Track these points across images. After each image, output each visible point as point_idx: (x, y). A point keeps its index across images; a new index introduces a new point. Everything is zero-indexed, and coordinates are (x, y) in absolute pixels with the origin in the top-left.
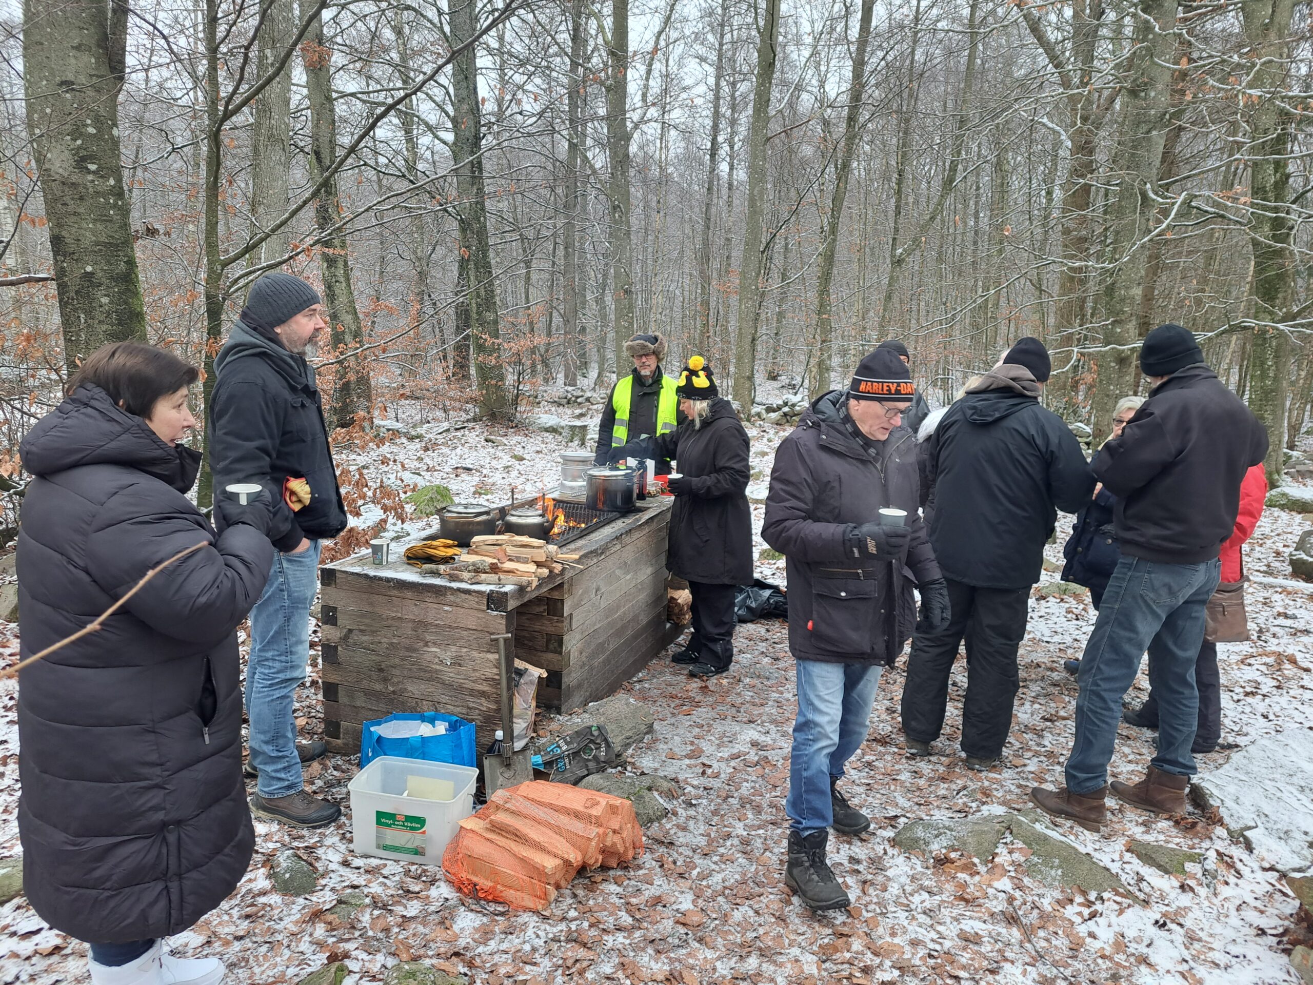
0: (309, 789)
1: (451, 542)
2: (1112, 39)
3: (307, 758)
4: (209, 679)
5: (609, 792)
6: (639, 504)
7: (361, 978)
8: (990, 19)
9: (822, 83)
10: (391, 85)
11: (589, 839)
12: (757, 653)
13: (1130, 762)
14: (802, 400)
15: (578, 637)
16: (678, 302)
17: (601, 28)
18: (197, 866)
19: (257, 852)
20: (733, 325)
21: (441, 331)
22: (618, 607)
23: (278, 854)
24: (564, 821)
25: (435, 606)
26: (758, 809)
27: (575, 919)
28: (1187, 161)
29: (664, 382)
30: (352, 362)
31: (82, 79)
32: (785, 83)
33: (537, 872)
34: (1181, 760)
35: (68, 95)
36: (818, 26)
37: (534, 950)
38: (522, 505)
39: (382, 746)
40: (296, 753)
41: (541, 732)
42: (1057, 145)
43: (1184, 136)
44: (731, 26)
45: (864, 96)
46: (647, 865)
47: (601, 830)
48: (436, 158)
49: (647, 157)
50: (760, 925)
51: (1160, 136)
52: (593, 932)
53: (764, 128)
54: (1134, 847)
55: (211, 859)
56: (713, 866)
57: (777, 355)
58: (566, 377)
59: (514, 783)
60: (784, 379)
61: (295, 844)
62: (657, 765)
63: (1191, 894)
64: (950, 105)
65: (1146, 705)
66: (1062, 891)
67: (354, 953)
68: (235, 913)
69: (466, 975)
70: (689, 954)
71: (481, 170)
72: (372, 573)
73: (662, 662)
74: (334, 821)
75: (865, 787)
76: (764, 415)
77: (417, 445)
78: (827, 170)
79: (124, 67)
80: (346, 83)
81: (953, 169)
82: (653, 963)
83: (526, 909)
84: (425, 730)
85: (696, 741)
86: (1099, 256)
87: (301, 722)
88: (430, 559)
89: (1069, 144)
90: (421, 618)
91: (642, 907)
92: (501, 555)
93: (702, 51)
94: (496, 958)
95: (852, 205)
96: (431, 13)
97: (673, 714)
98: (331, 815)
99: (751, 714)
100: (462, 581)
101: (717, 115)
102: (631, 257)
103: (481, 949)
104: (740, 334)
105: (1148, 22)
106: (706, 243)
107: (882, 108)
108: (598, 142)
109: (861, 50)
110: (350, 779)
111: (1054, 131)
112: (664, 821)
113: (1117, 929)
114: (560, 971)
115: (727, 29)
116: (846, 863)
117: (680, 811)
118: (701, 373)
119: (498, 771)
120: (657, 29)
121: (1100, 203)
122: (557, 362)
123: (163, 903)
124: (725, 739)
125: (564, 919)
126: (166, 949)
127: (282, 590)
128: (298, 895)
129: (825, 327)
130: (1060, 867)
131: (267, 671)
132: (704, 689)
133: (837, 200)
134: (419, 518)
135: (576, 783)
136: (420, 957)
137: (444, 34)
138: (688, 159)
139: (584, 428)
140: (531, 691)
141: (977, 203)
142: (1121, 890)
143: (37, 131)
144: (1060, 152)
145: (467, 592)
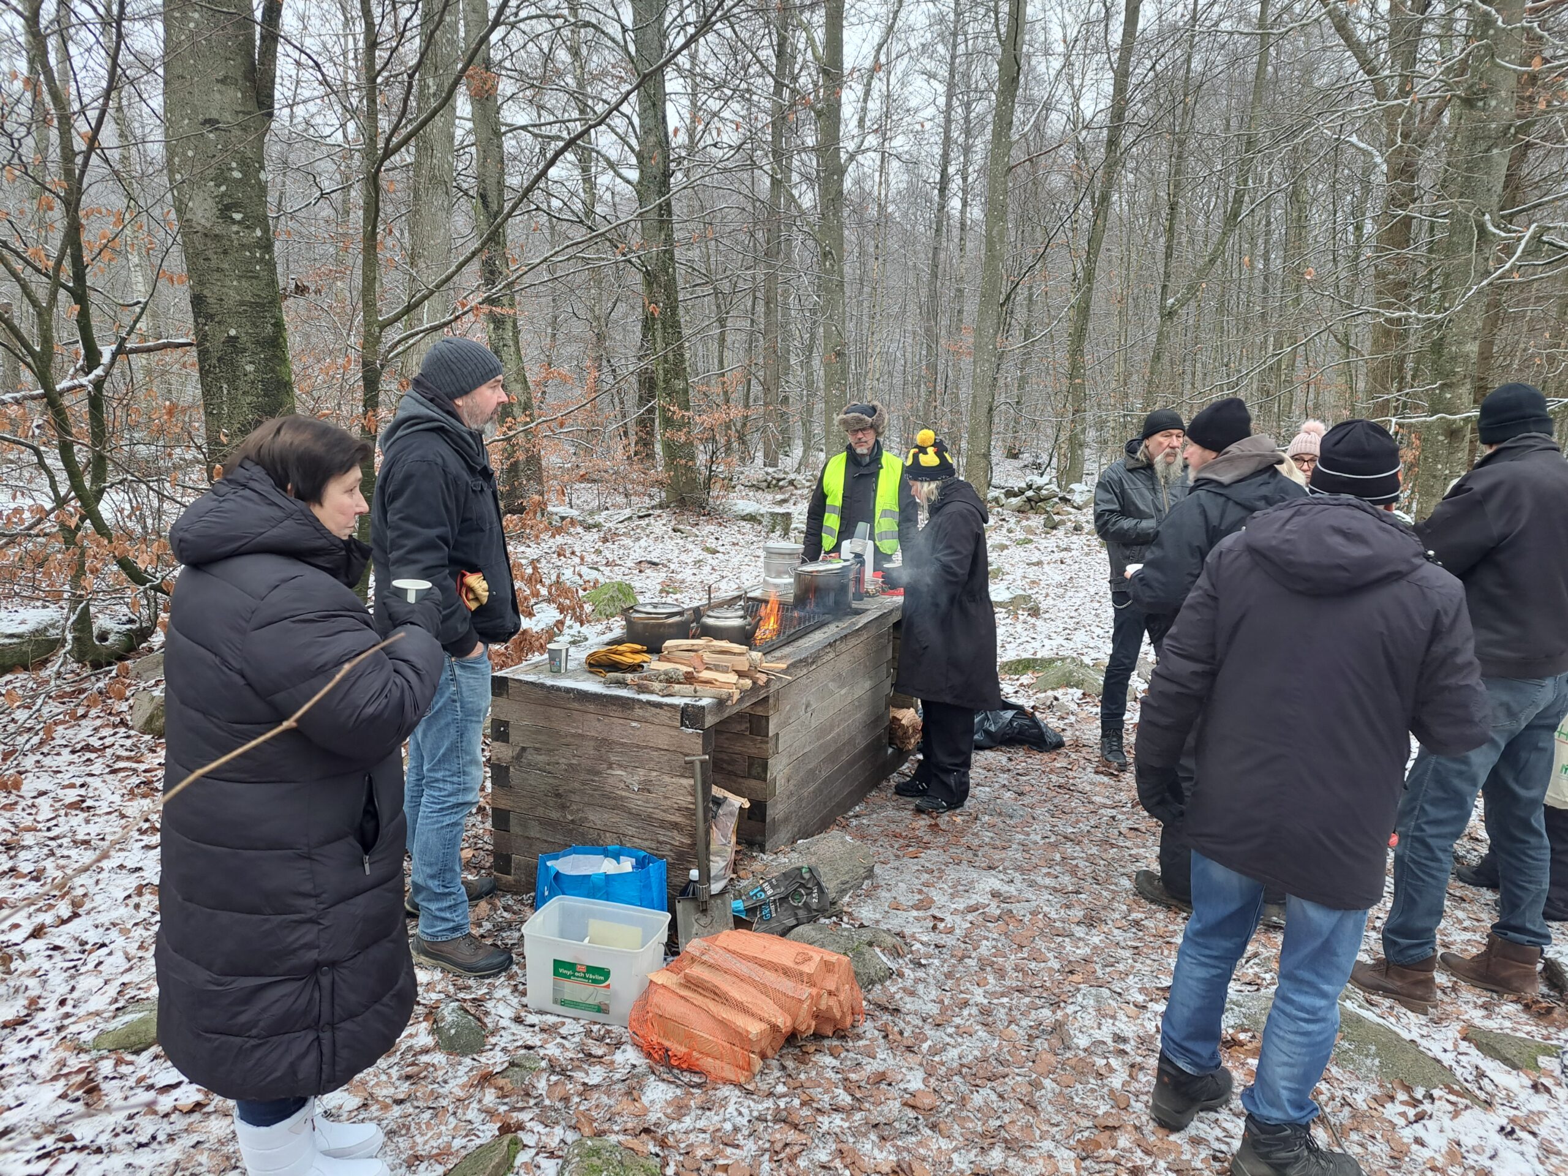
0: (476, 932)
1: (639, 647)
2: (1439, 36)
3: (475, 895)
4: (370, 800)
5: (822, 946)
6: (855, 605)
7: (537, 1154)
8: (1285, 17)
9: (1077, 99)
10: (566, 115)
11: (800, 1001)
12: (997, 785)
13: (1465, 929)
14: (1050, 483)
15: (785, 761)
16: (899, 367)
17: (810, 41)
18: (351, 1016)
19: (418, 1003)
20: (965, 392)
21: (622, 403)
22: (832, 729)
23: (442, 1006)
24: (771, 978)
25: (621, 721)
26: (1001, 974)
27: (784, 1096)
28: (1536, 186)
29: (884, 461)
30: (521, 438)
31: (228, 116)
32: (1030, 101)
33: (740, 1038)
34: (1529, 926)
35: (211, 136)
36: (1072, 33)
37: (736, 1129)
38: (720, 605)
39: (560, 884)
40: (463, 889)
41: (741, 873)
42: (1369, 168)
43: (1531, 155)
44: (965, 34)
45: (1128, 114)
46: (868, 1035)
47: (814, 991)
48: (617, 199)
49: (864, 196)
50: (1005, 1112)
51: (1504, 156)
52: (806, 1112)
53: (1004, 155)
54: (1471, 1035)
55: (367, 1008)
56: (948, 1040)
57: (1019, 427)
58: (766, 456)
59: (711, 930)
60: (1027, 458)
61: (461, 995)
62: (878, 916)
63: (1547, 1096)
64: (1234, 123)
65: (1485, 860)
66: (1381, 1086)
67: (529, 1125)
68: (394, 1072)
69: (657, 1155)
70: (920, 1143)
71: (670, 214)
72: (549, 682)
73: (883, 795)
74: (505, 970)
75: (1132, 951)
76: (1003, 500)
77: (594, 535)
78: (1082, 206)
79: (272, 103)
80: (515, 114)
81: (1238, 201)
82: (876, 1152)
83: (727, 1082)
84: (608, 866)
85: (925, 889)
86: (1422, 305)
87: (467, 854)
88: (615, 667)
89: (1384, 167)
90: (605, 735)
91: (863, 1084)
92: (697, 663)
93: (930, 65)
94: (692, 1137)
95: (1112, 248)
96: (614, 30)
97: (897, 857)
98: (501, 964)
99: (991, 859)
100: (652, 692)
101: (947, 140)
102: (844, 313)
103: (674, 1126)
104: (975, 403)
105: (1488, 14)
106: (934, 296)
107: (1151, 128)
108: (805, 177)
109: (1124, 59)
110: (522, 922)
111: (1364, 152)
112: (888, 983)
113: (1452, 1135)
114: (767, 1156)
115: (961, 38)
116: (1109, 1041)
117: (907, 972)
118: (930, 450)
119: (694, 917)
120: (877, 40)
121: (1424, 237)
122: (755, 439)
123: (312, 1057)
124: (960, 888)
125: (771, 1094)
126: (319, 1110)
127: (454, 701)
128: (465, 1055)
129: (1077, 395)
130: (1378, 1055)
131: (436, 794)
132: (934, 828)
133: (1094, 241)
134: (598, 620)
135: (784, 933)
136: (604, 1132)
137: (629, 54)
138: (913, 194)
139: (787, 516)
140: (731, 824)
141: (1266, 242)
142: (1456, 1087)
143: (178, 177)
144: (1372, 177)
145: (659, 705)
